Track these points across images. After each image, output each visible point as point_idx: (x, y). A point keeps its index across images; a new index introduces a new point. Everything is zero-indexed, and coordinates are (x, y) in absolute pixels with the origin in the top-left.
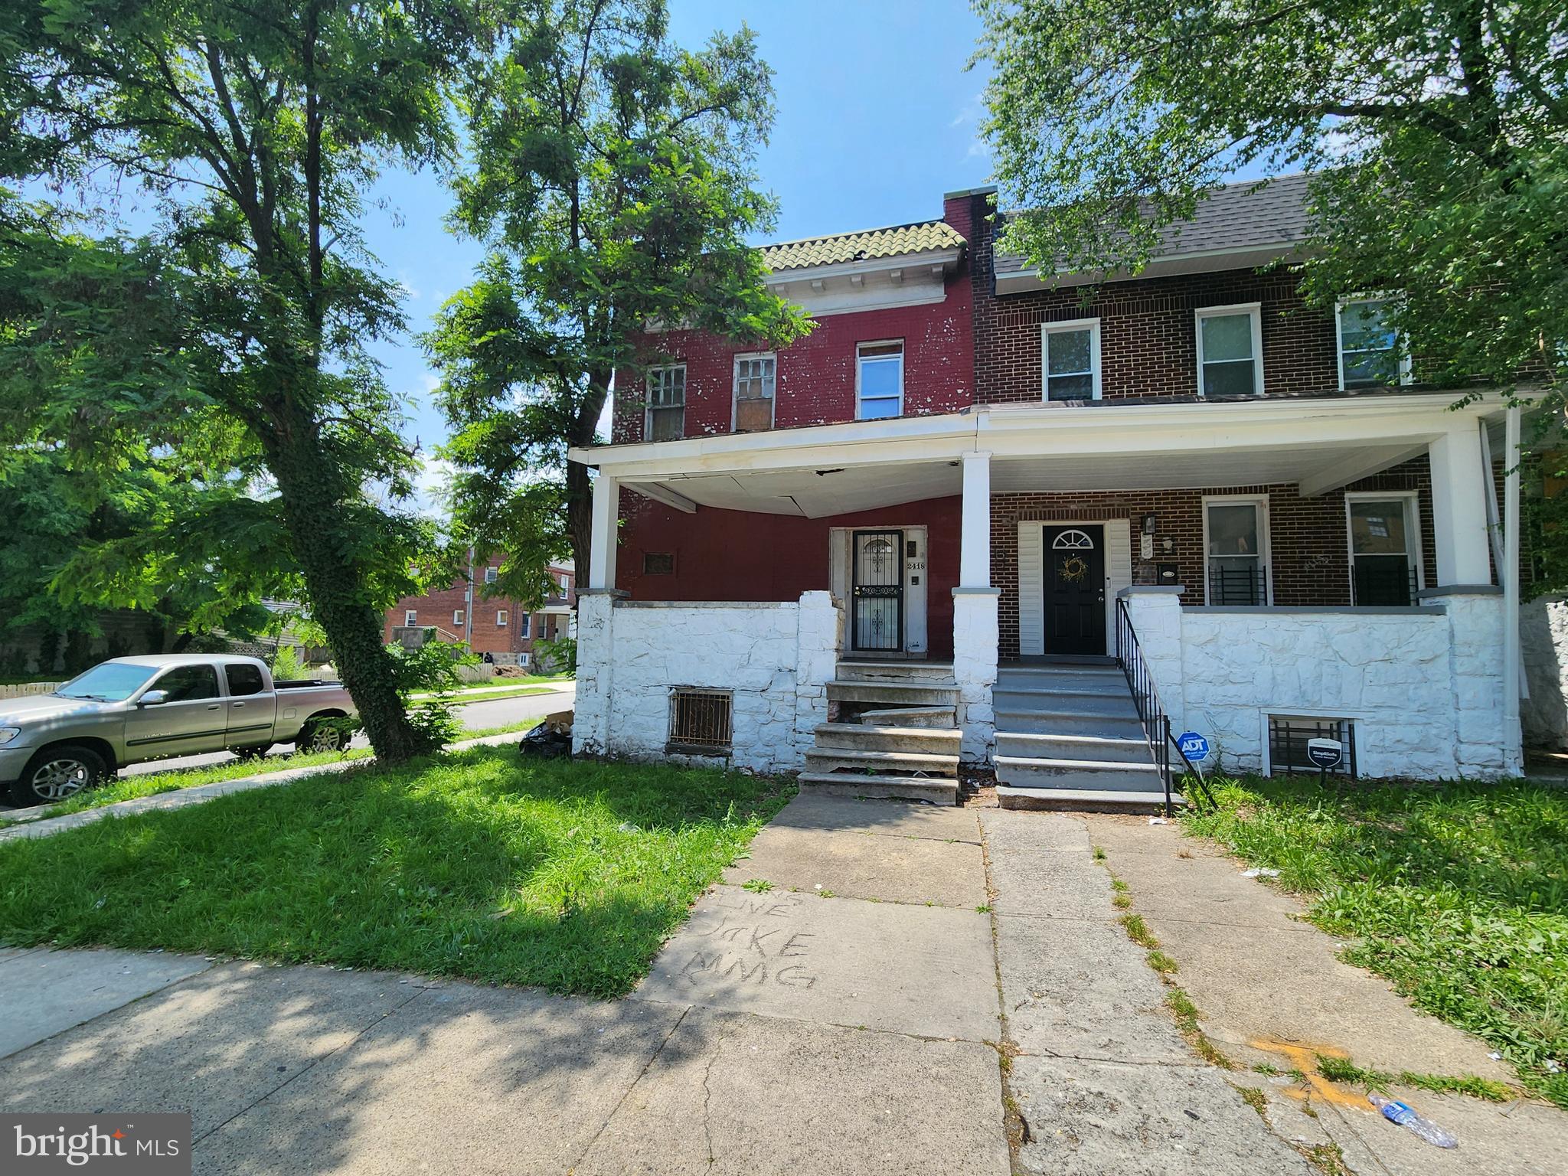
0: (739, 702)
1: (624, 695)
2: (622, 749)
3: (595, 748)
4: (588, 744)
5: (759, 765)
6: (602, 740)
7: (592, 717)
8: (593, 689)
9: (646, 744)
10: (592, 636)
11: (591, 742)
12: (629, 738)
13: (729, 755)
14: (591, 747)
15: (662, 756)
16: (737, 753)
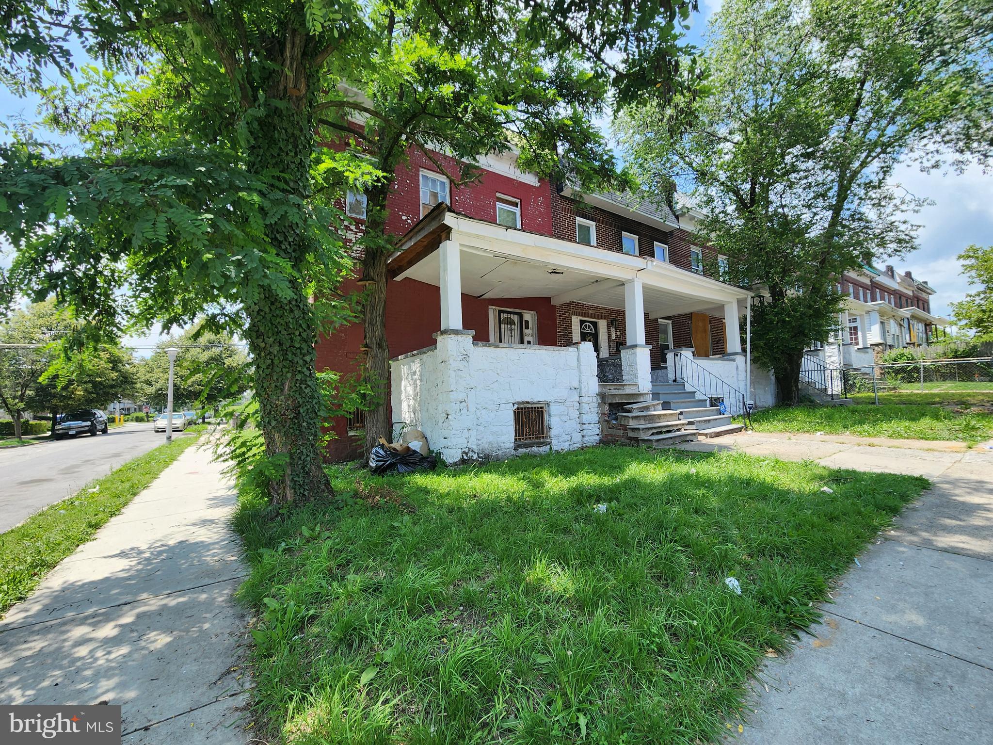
0: (554, 409)
1: (484, 412)
2: (487, 452)
3: (470, 454)
4: (464, 452)
5: (566, 446)
6: (475, 447)
7: (466, 431)
8: (465, 409)
9: (502, 445)
10: (462, 367)
11: (467, 450)
12: (490, 443)
13: (550, 444)
14: (467, 454)
15: (513, 452)
16: (554, 442)
